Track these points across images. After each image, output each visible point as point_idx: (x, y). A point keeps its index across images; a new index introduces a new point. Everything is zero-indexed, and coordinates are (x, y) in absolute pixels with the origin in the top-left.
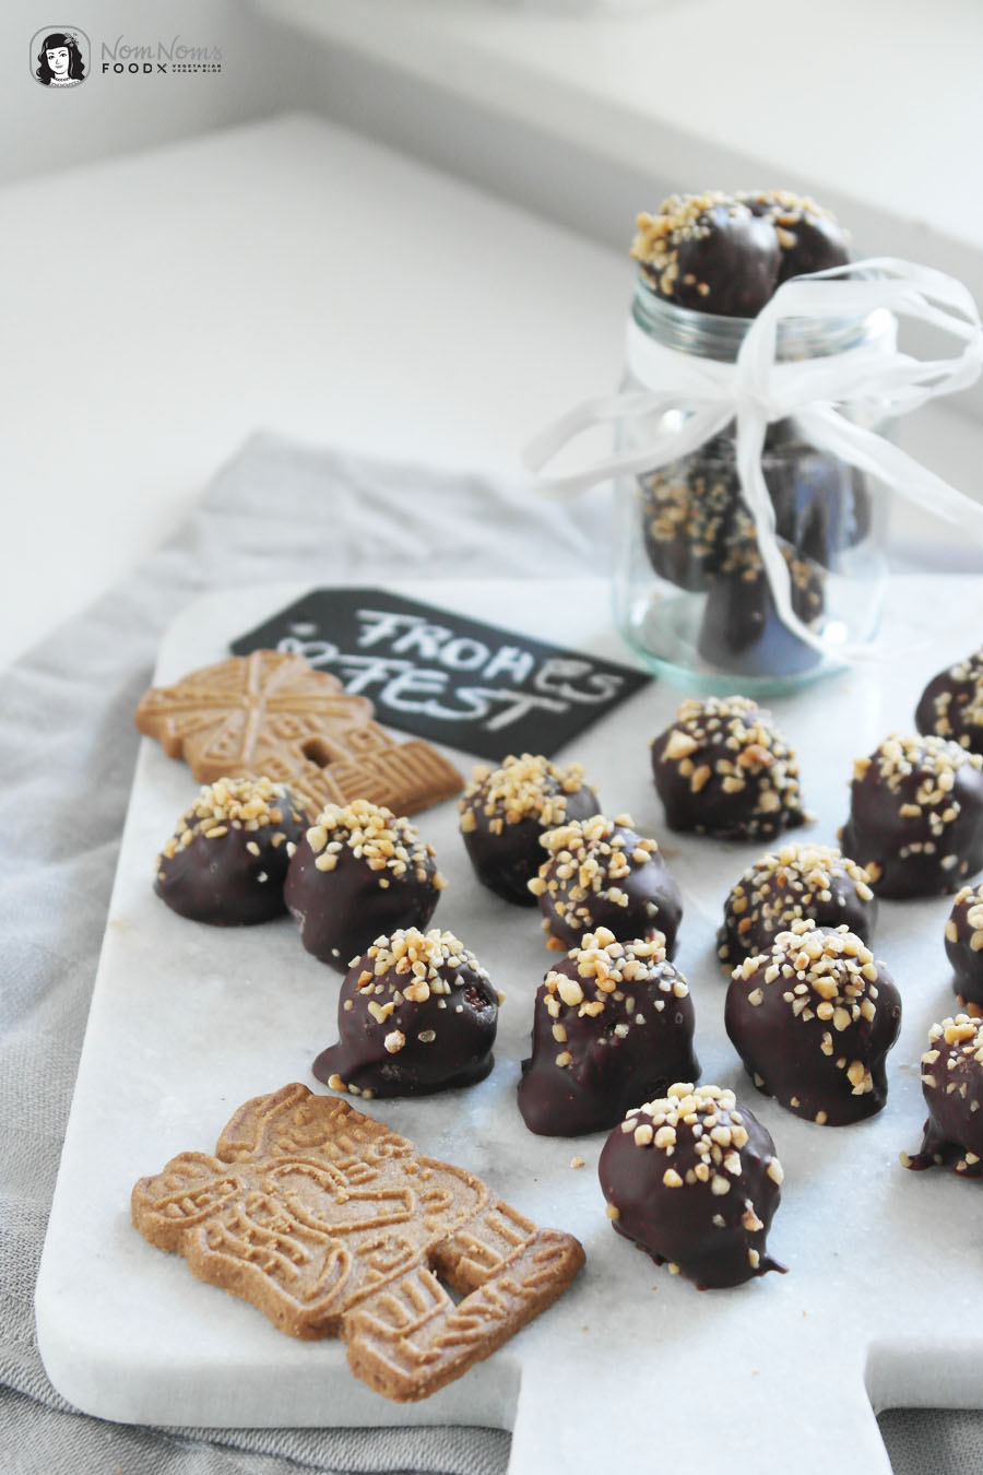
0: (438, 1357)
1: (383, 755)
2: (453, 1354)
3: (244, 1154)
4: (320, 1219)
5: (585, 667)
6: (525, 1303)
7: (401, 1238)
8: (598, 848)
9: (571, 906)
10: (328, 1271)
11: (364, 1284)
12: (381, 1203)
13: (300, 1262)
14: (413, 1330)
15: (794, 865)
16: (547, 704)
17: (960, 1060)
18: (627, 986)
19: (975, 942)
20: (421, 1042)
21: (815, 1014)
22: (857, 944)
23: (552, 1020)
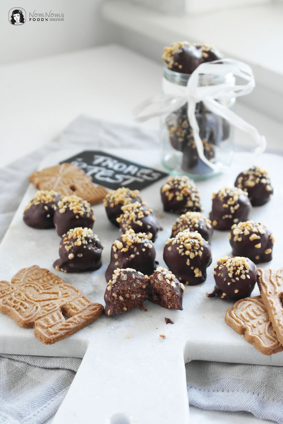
0: (58, 333)
1: (91, 189)
2: (62, 332)
3: (17, 281)
4: (34, 298)
5: (151, 171)
6: (84, 321)
7: (54, 303)
8: (136, 210)
9: (127, 225)
10: (33, 311)
11: (42, 314)
12: (51, 294)
13: (26, 308)
14: (52, 326)
15: (189, 217)
16: (138, 179)
17: (223, 267)
18: (135, 244)
19: (236, 239)
20: (78, 257)
21: (185, 254)
22: (199, 236)
23: (114, 253)
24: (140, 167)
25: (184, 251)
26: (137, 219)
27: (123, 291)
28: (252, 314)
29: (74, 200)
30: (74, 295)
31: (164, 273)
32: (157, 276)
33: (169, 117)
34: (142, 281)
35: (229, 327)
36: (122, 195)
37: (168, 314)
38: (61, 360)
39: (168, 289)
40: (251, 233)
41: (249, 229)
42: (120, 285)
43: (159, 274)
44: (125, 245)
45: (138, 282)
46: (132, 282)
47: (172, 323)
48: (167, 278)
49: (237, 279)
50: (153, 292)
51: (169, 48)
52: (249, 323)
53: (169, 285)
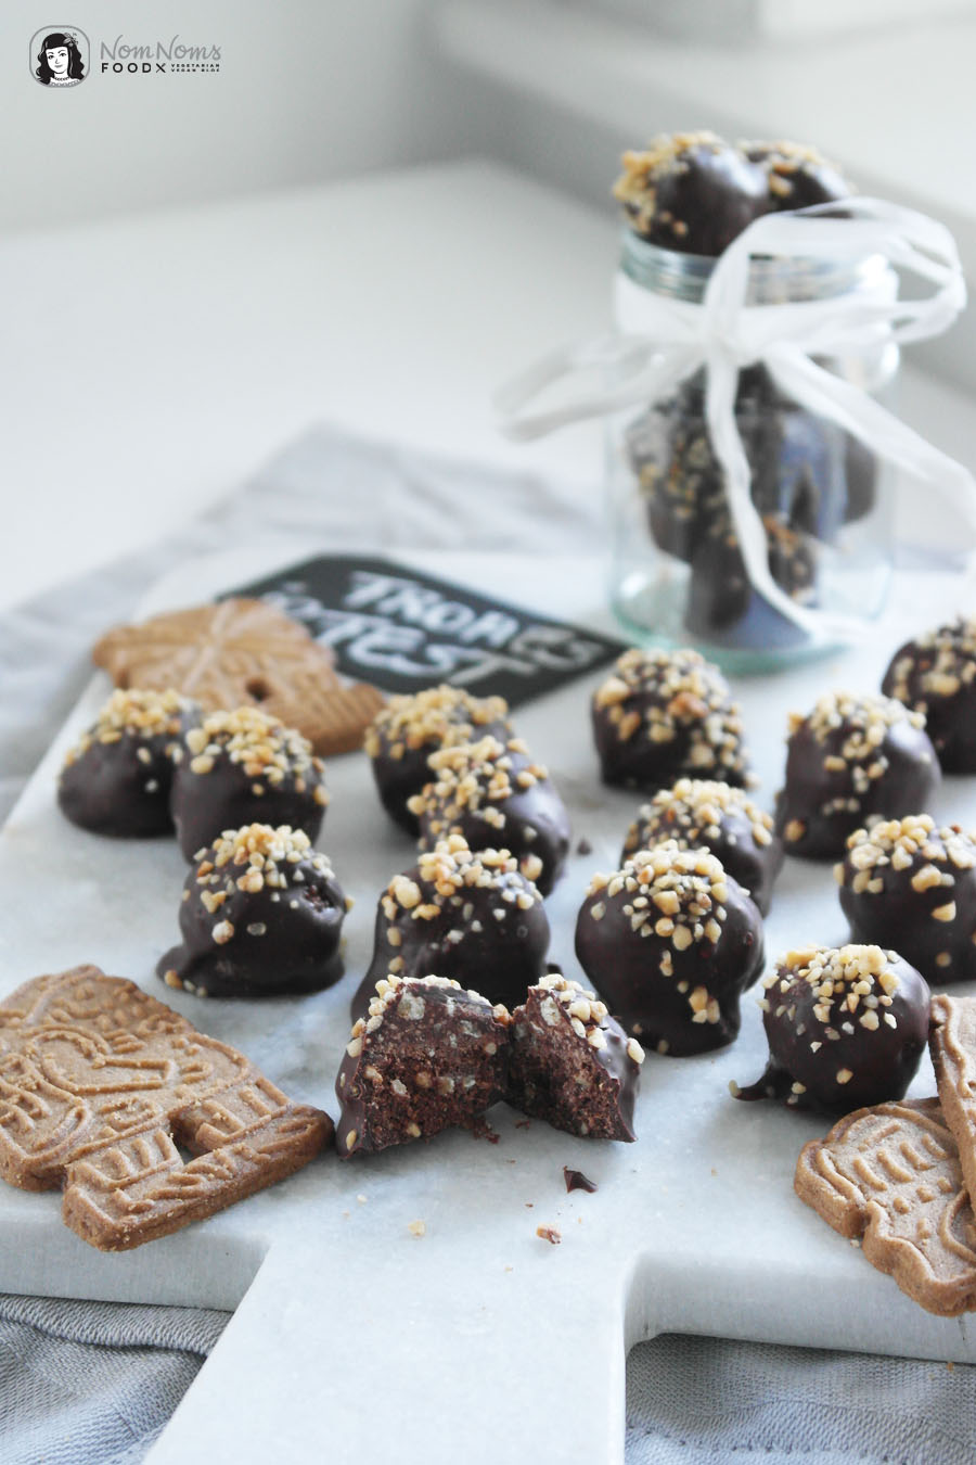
0: (150, 1208)
1: (325, 695)
2: (167, 1208)
4: (70, 1079)
6: (256, 1168)
7: (147, 1101)
8: (482, 767)
9: (445, 824)
10: (62, 1126)
11: (95, 1140)
12: (138, 1071)
13: (37, 1116)
14: (131, 1182)
15: (686, 800)
16: (516, 665)
17: (794, 982)
18: (468, 891)
19: (858, 884)
20: (250, 935)
21: (654, 930)
23: (388, 924)
24: (525, 620)
25: (651, 922)
26: (485, 802)
27: (404, 1061)
29: (247, 726)
30: (224, 1075)
31: (564, 996)
32: (539, 1009)
33: (639, 424)
34: (481, 1025)
35: (808, 1212)
36: (435, 714)
37: (579, 1157)
38: (163, 1315)
39: (579, 1056)
40: (920, 861)
41: (913, 846)
42: (398, 1037)
43: (544, 998)
44: (427, 893)
45: (468, 1028)
46: (447, 1028)
47: (589, 1188)
48: (573, 1016)
49: (848, 1027)
50: (525, 1071)
51: (637, 158)
52: (883, 1196)
53: (584, 1044)
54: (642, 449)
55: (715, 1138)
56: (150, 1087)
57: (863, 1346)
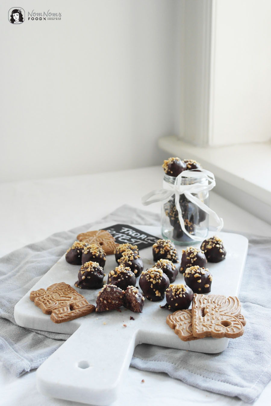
0: (63, 317)
1: (112, 245)
2: (66, 317)
3: (50, 289)
4: (56, 298)
5: (155, 238)
6: (81, 313)
7: (67, 302)
8: (129, 255)
10: (53, 305)
11: (58, 307)
12: (67, 298)
13: (50, 303)
14: (61, 313)
15: (162, 262)
16: (145, 242)
18: (122, 273)
19: (186, 276)
20: (88, 278)
22: (161, 271)
23: (110, 278)
24: (148, 235)
25: (150, 279)
26: (129, 261)
27: (106, 298)
28: (182, 318)
29: (94, 247)
30: (79, 299)
31: (132, 289)
32: (128, 291)
33: (166, 204)
34: (120, 293)
35: (167, 325)
36: (125, 247)
37: (133, 315)
39: (134, 298)
40: (196, 272)
41: (195, 270)
42: (106, 294)
43: (129, 289)
44: (116, 273)
45: (117, 293)
46: (114, 293)
47: (134, 319)
48: (133, 292)
49: (177, 296)
50: (126, 301)
51: (166, 161)
52: (179, 323)
53: (134, 296)
54: (166, 208)
55: (156, 314)
56: (68, 300)
57: (174, 347)
